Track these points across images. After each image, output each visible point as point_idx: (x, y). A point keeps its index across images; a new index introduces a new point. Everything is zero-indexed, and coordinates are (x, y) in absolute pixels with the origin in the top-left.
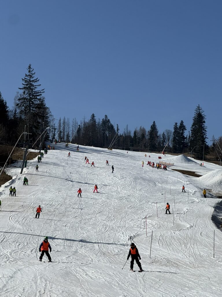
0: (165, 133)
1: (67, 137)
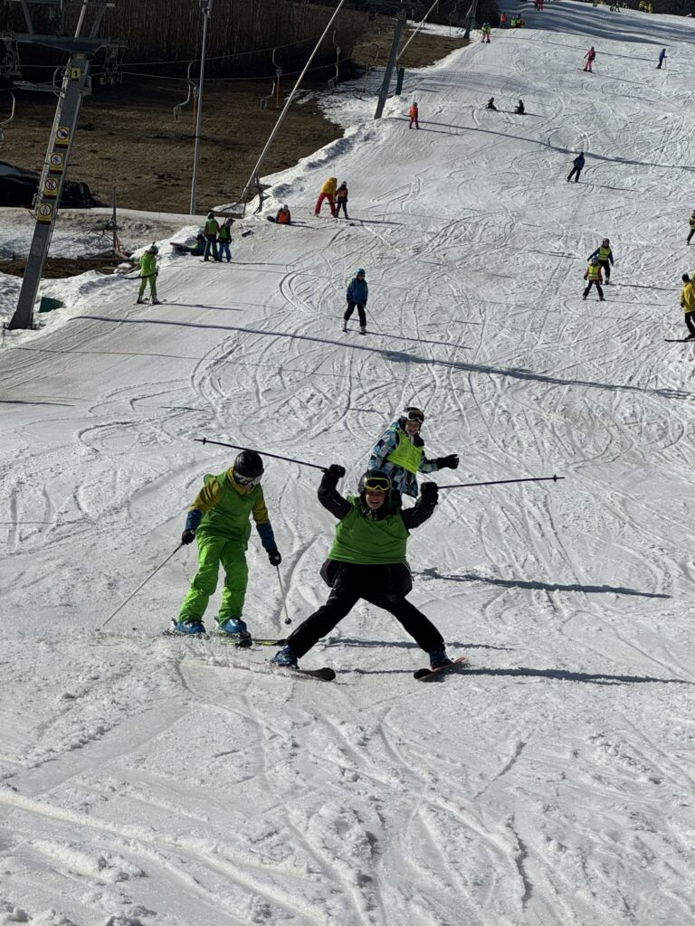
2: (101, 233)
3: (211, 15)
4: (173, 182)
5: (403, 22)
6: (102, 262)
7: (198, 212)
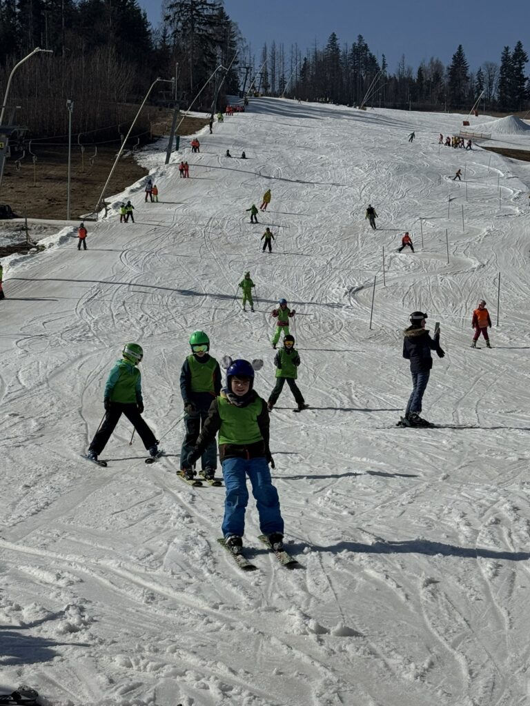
0: (482, 71)
1: (280, 85)
2: (19, 232)
3: (73, 110)
4: (57, 203)
5: (177, 111)
6: (22, 248)
7: (72, 219)
